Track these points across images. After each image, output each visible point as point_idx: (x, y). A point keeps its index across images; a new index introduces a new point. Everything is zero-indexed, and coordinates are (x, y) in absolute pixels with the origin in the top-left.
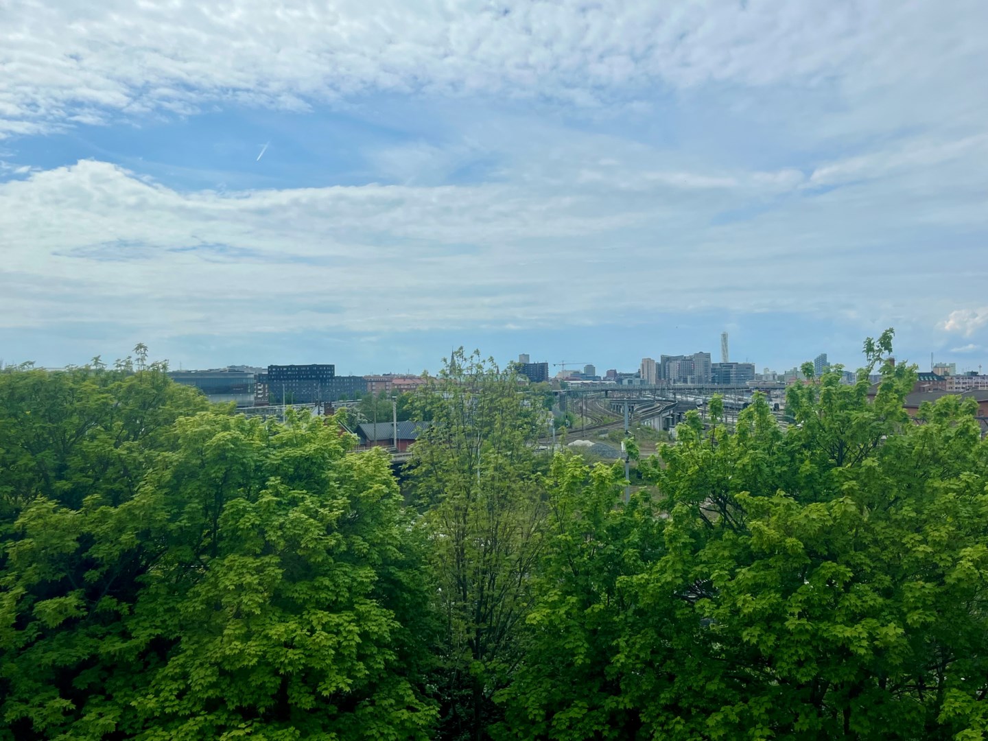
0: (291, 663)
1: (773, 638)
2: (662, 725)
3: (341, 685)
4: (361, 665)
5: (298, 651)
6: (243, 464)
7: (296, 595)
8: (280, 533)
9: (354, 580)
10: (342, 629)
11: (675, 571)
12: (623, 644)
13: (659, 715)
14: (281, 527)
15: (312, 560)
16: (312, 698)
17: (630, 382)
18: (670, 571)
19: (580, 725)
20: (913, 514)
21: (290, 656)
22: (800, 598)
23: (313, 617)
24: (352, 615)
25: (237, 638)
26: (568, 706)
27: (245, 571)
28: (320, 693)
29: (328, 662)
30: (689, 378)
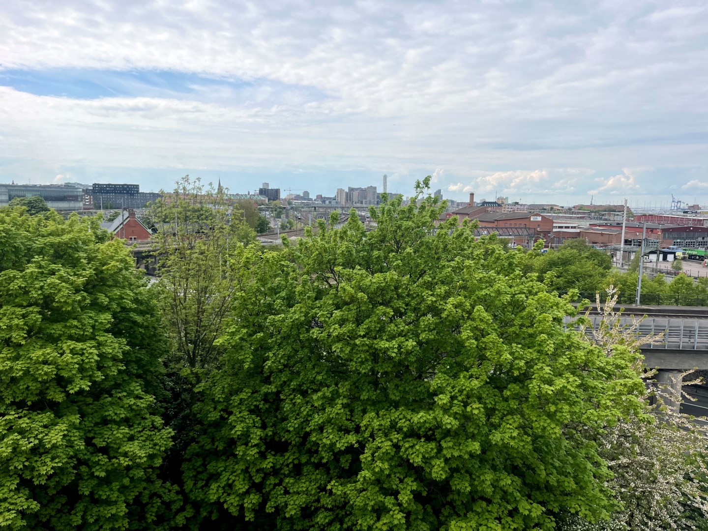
0: (46, 374)
1: (349, 349)
2: (292, 400)
3: (83, 387)
4: (99, 373)
5: (51, 367)
6: (15, 247)
7: (53, 331)
8: (40, 292)
9: (96, 321)
10: (85, 351)
11: (301, 312)
12: (271, 355)
13: (290, 394)
14: (41, 288)
15: (64, 309)
16: (63, 394)
17: (330, 202)
18: (298, 313)
19: (246, 402)
20: (430, 279)
21: (45, 369)
22: (365, 327)
23: (64, 345)
24: (94, 343)
25: (9, 359)
26: (241, 392)
27: (14, 316)
28: (68, 391)
29: (74, 372)
30: (364, 201)
